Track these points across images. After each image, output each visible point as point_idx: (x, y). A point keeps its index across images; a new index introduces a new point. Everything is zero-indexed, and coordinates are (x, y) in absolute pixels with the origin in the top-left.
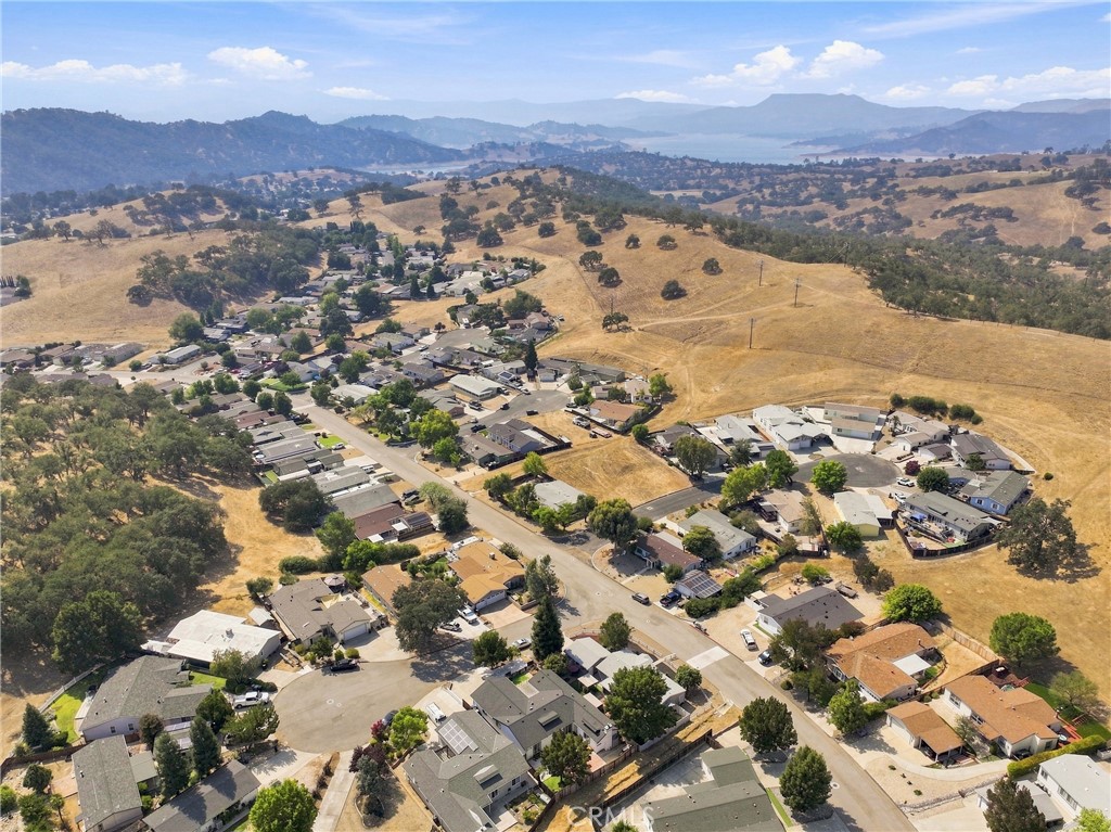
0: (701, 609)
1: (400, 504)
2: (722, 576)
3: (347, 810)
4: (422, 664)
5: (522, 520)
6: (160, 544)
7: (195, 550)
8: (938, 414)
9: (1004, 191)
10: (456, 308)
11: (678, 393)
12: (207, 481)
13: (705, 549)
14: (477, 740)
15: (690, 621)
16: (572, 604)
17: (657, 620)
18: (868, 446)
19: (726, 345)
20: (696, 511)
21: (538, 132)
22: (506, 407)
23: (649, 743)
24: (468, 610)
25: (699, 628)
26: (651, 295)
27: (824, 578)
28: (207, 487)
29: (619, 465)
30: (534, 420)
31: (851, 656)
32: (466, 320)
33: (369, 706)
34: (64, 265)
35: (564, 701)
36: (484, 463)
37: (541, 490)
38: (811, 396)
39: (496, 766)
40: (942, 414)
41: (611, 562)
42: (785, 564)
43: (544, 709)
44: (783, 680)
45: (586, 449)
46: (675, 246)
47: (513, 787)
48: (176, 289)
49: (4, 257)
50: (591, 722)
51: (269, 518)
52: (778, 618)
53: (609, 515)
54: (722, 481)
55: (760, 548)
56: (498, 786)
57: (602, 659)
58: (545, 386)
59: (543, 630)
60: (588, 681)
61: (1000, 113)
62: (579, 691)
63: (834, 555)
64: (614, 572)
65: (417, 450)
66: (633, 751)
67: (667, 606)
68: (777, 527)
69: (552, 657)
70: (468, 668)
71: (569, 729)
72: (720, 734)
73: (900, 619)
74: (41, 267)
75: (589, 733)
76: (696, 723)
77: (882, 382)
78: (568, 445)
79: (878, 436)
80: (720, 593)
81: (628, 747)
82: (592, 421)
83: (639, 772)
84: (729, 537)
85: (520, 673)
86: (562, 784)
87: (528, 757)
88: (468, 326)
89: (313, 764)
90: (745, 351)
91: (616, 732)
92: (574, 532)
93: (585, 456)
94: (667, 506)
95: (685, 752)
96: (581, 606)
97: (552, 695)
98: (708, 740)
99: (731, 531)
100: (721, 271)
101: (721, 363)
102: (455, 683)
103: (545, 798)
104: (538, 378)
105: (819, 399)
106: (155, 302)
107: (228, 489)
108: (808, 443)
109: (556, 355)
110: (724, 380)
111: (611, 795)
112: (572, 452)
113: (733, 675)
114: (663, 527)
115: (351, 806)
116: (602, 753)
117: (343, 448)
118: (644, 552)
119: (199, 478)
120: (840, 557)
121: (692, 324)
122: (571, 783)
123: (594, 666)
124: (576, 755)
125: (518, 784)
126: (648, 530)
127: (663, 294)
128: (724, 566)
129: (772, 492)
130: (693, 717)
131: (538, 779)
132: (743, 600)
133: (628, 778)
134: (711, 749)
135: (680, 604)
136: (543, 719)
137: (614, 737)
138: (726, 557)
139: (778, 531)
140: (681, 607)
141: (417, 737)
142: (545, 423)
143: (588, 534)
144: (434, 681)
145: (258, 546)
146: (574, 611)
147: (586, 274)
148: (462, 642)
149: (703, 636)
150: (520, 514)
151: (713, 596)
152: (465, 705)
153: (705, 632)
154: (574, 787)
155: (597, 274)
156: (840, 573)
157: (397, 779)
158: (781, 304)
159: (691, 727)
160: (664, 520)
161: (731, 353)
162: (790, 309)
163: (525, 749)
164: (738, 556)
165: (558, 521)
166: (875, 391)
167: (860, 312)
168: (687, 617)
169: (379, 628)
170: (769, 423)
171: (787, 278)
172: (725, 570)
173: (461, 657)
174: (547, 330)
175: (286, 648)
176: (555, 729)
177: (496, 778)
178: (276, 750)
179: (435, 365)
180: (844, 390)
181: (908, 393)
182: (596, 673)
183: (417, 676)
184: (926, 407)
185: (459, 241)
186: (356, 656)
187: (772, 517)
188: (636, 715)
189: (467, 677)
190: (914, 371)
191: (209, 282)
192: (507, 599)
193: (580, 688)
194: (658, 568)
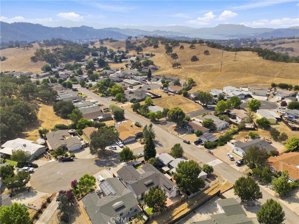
0: (211, 145)
1: (102, 112)
2: (217, 136)
3: (52, 219)
4: (99, 160)
5: (143, 117)
6: (6, 114)
7: (21, 118)
8: (289, 89)
9: (290, 43)
10: (128, 64)
11: (197, 84)
12: (38, 103)
13: (210, 126)
14: (116, 190)
15: (206, 150)
16: (160, 143)
17: (193, 149)
18: (266, 98)
19: (213, 71)
20: (206, 115)
21: (155, 33)
22: (141, 88)
23: (192, 195)
24: (120, 143)
25: (210, 152)
26: (187, 61)
27: (257, 137)
28: (37, 104)
29: (178, 103)
30: (150, 91)
31: (277, 163)
32: (130, 67)
33: (74, 175)
34: (16, 54)
35: (156, 176)
36: (132, 101)
37: (150, 108)
38: (242, 84)
39: (123, 201)
40: (291, 89)
41: (175, 130)
42: (241, 132)
43: (147, 179)
44: (248, 172)
45: (167, 98)
46: (195, 48)
47: (131, 212)
48: (45, 58)
49: (1, 52)
50: (167, 185)
51: (56, 114)
52: (243, 149)
53: (175, 112)
54: (214, 108)
55: (230, 127)
56: (123, 211)
57: (171, 161)
58: (153, 83)
59: (148, 148)
60: (166, 169)
61: (284, 29)
62: (162, 172)
63: (260, 130)
64: (176, 133)
65: (110, 98)
66: (185, 198)
67: (197, 145)
68: (236, 121)
69: (151, 159)
70: (118, 162)
71: (157, 187)
72: (224, 192)
73: (294, 151)
74: (10, 55)
75: (166, 189)
76: (212, 187)
77: (267, 80)
78: (161, 97)
79: (268, 96)
80: (217, 140)
81: (183, 196)
82: (169, 91)
83: (188, 207)
84: (219, 123)
85: (138, 165)
86: (153, 211)
87: (139, 199)
88: (131, 69)
89: (43, 197)
90: (219, 73)
91: (178, 189)
92: (162, 121)
93: (166, 100)
94: (195, 114)
95: (209, 199)
96: (164, 144)
97: (151, 173)
98: (219, 195)
99: (220, 121)
100: (209, 54)
101: (211, 76)
102: (112, 168)
103: (145, 218)
104: (152, 80)
105: (245, 85)
106: (39, 61)
107: (44, 105)
108: (243, 97)
109: (158, 75)
110: (212, 80)
111: (175, 218)
112: (162, 99)
113: (226, 170)
114: (194, 120)
115: (55, 217)
116: (172, 198)
117: (87, 97)
118: (187, 127)
119: (36, 102)
120: (262, 130)
121: (201, 66)
122: (158, 211)
123: (169, 164)
124: (160, 198)
125: (133, 211)
126: (189, 121)
127: (191, 60)
128: (217, 132)
129: (233, 109)
130: (211, 185)
131: (143, 208)
132: (226, 143)
133: (184, 210)
134: (220, 199)
135: (202, 144)
136: (147, 183)
137: (177, 192)
138: (218, 129)
139: (237, 122)
140: (203, 145)
141: (91, 188)
142: (153, 92)
143: (167, 122)
144: (103, 167)
145: (50, 121)
146: (161, 145)
147: (167, 56)
148: (117, 153)
149: (211, 155)
150: (143, 115)
151: (215, 141)
152: (114, 176)
153: (212, 154)
154: (159, 213)
155: (171, 56)
156: (263, 135)
157: (79, 205)
158: (230, 61)
159: (210, 189)
160: (194, 118)
161: (214, 73)
162: (233, 62)
163: (137, 195)
164: (223, 129)
165: (156, 117)
166: (265, 83)
167: (257, 61)
168: (205, 149)
169: (85, 147)
170: (229, 91)
171: (231, 55)
172: (218, 133)
173: (116, 159)
174: (155, 69)
175: (48, 152)
176: (151, 187)
177: (123, 207)
178: (29, 191)
179: (120, 77)
180: (254, 83)
181: (277, 83)
182: (169, 166)
183: (96, 164)
184: (284, 87)
185: (130, 51)
186: (74, 156)
187: (234, 117)
188: (188, 181)
189: (117, 166)
190: (278, 77)
191: (55, 56)
192: (136, 140)
193: (162, 171)
194: (193, 132)
